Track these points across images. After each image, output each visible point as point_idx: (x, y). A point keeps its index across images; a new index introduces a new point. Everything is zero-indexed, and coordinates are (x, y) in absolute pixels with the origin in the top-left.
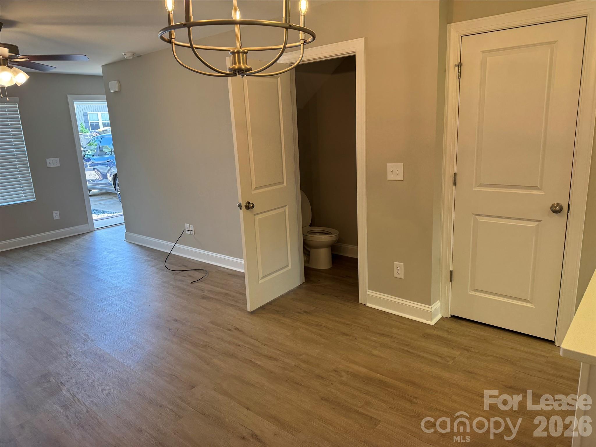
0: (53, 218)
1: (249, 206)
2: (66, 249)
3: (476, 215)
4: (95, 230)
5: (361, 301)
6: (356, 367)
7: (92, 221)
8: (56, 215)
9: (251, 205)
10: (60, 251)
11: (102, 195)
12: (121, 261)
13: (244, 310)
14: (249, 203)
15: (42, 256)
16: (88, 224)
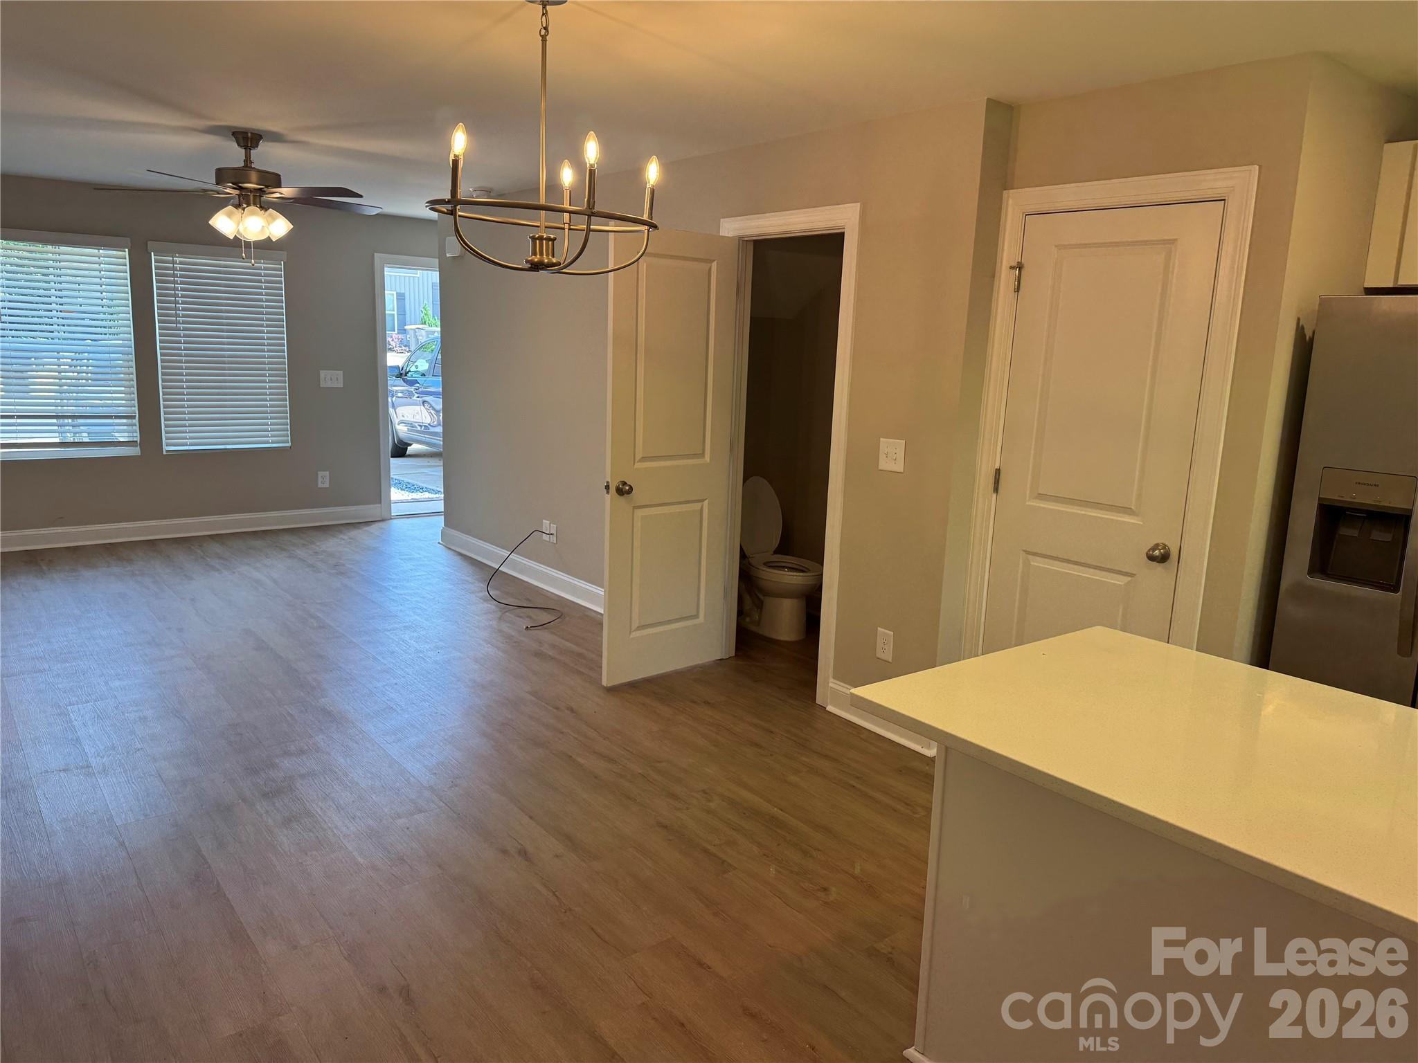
0: (317, 485)
1: (624, 490)
2: (331, 544)
3: (1028, 553)
4: (391, 519)
5: (819, 701)
6: (746, 794)
7: (390, 502)
8: (324, 480)
9: (627, 488)
10: (318, 546)
11: (432, 457)
12: (418, 577)
13: (596, 682)
14: (624, 483)
15: (285, 550)
16: (379, 505)
